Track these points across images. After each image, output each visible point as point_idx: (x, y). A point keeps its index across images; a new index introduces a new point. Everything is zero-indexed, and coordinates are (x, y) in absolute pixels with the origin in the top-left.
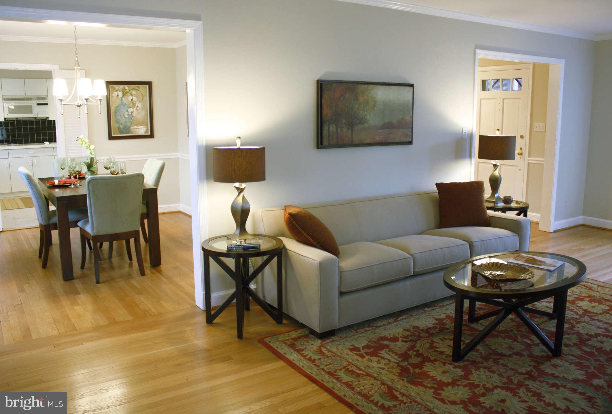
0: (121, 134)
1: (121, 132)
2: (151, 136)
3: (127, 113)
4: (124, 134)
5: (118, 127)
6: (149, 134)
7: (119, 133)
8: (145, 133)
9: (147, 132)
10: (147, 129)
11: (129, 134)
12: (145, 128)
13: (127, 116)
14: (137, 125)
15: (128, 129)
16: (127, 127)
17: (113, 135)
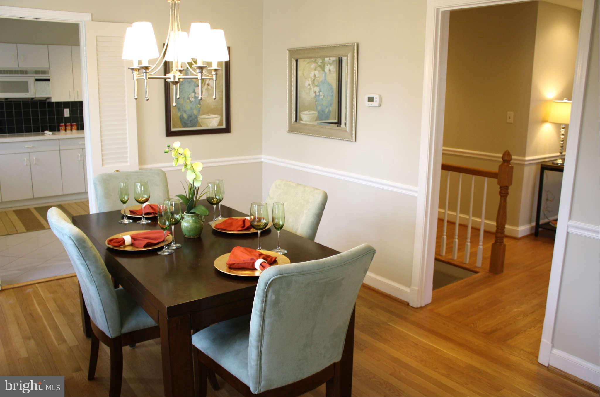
0: (184, 127)
1: (185, 125)
2: (227, 130)
3: (193, 94)
4: (188, 127)
5: (180, 116)
6: (224, 126)
7: (180, 125)
8: (218, 125)
9: (220, 123)
10: (221, 120)
11: (195, 127)
12: (219, 118)
13: (193, 99)
14: (207, 113)
15: (193, 120)
16: (193, 117)
17: (173, 130)
